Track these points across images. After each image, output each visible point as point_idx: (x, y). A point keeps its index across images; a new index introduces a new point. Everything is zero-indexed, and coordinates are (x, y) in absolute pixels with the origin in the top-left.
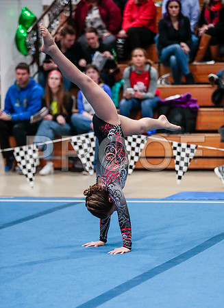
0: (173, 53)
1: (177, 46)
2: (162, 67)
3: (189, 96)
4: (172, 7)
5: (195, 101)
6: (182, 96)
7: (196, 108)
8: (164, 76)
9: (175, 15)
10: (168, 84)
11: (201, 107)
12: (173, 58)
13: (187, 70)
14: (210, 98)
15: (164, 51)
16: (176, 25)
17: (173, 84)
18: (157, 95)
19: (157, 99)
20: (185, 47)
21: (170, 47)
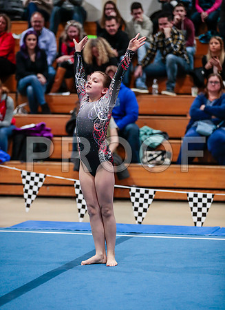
0: (30, 83)
1: (34, 77)
2: (19, 97)
3: (43, 126)
4: (30, 40)
5: (49, 131)
6: (37, 125)
8: (21, 106)
10: (24, 113)
11: (55, 136)
12: (30, 88)
13: (43, 100)
14: (64, 128)
15: (22, 81)
16: (33, 57)
17: (29, 113)
18: (13, 124)
19: (13, 127)
20: (42, 78)
21: (27, 78)
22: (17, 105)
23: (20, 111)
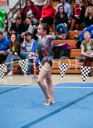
0: (61, 27)
1: (62, 24)
2: (57, 33)
3: (67, 44)
5: (69, 46)
6: (64, 44)
7: (69, 49)
9: (62, 12)
11: (72, 48)
12: (61, 29)
13: (66, 34)
14: (75, 45)
16: (62, 16)
18: (54, 44)
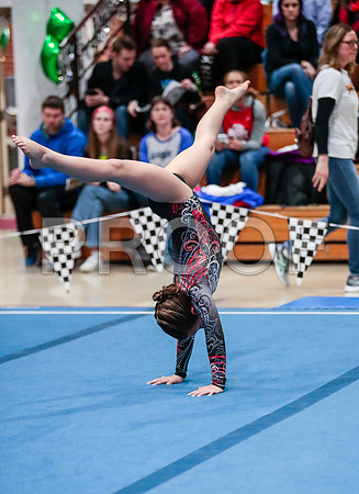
0: (289, 77)
1: (296, 66)
2: (272, 101)
4: (287, 5)
8: (276, 115)
9: (292, 18)
10: (281, 126)
12: (290, 85)
15: (276, 74)
16: (294, 34)
18: (264, 145)
19: (266, 150)
20: (309, 68)
21: (285, 69)
22: (269, 114)
23: (274, 124)
